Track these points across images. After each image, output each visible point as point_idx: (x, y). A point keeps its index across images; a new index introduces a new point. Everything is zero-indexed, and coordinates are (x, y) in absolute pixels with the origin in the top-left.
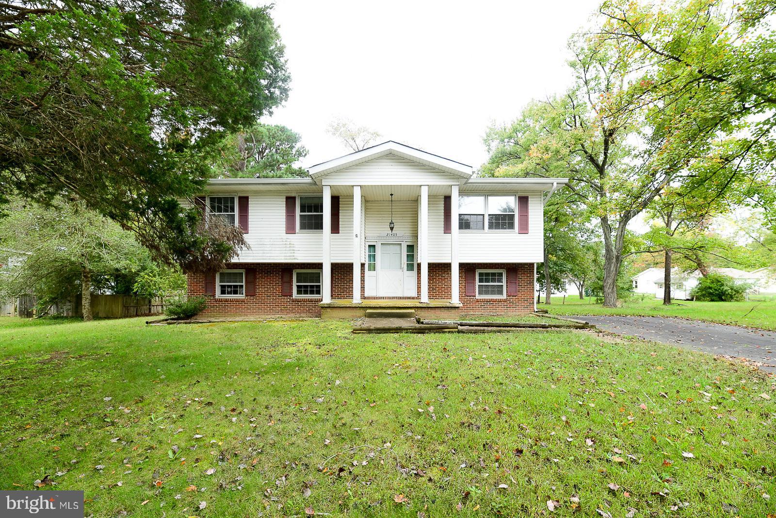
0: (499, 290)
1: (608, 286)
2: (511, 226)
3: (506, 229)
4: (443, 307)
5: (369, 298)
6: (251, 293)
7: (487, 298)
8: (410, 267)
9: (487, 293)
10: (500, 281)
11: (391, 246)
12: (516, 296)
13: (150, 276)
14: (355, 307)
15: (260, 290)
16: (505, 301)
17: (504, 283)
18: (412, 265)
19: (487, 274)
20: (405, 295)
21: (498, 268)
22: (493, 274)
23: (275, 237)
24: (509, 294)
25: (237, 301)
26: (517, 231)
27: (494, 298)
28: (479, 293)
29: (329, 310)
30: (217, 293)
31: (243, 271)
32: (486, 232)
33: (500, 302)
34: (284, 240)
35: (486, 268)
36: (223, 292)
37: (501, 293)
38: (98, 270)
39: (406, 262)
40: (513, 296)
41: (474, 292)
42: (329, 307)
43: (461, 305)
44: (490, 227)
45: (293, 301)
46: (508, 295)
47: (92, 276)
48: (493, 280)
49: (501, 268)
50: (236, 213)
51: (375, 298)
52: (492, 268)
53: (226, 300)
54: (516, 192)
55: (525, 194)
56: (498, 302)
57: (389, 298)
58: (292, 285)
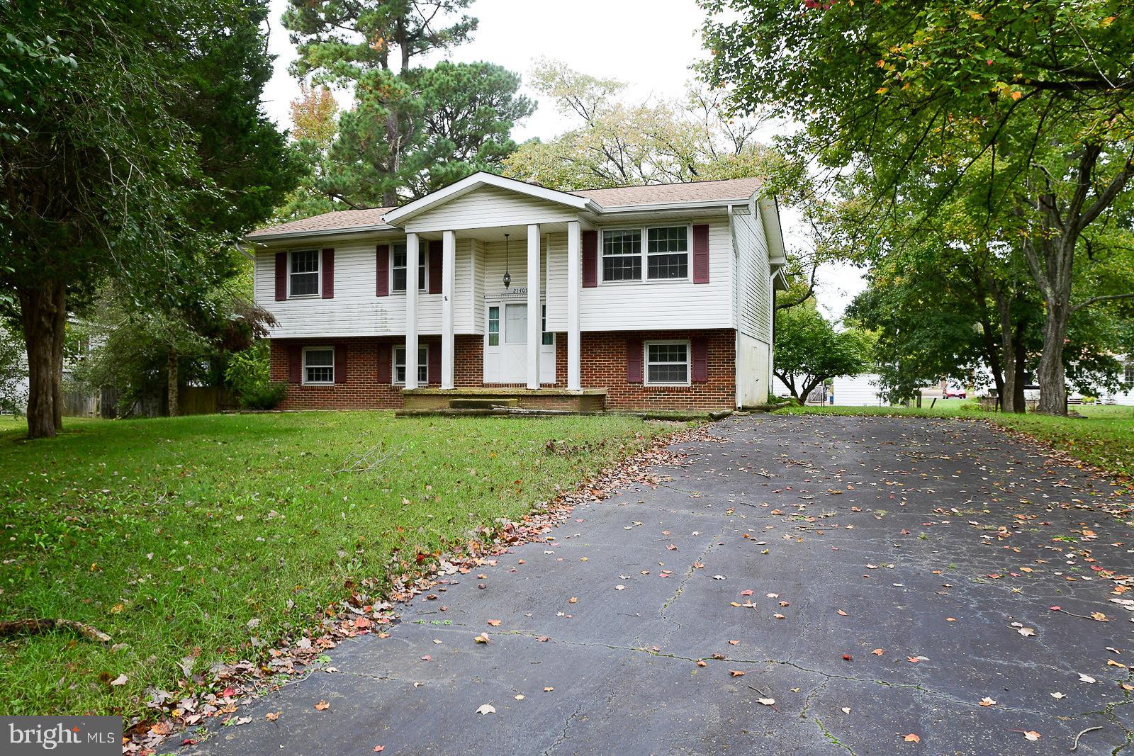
0: (680, 374)
2: (684, 273)
5: (488, 386)
6: (341, 380)
7: (661, 386)
8: (547, 339)
9: (661, 378)
10: (683, 358)
11: (521, 307)
12: (705, 383)
13: (246, 358)
14: (444, 395)
15: (351, 375)
16: (688, 390)
17: (688, 363)
18: (551, 336)
19: (663, 348)
21: (677, 338)
22: (673, 348)
23: (364, 302)
24: (696, 380)
25: (325, 389)
26: (692, 280)
27: (672, 386)
28: (649, 379)
30: (303, 379)
31: (331, 348)
32: (644, 283)
33: (680, 392)
34: (374, 305)
35: (660, 339)
36: (310, 378)
37: (683, 377)
38: (185, 351)
39: (541, 331)
40: (701, 383)
41: (641, 376)
44: (651, 275)
45: (391, 390)
46: (693, 382)
47: (179, 359)
48: (672, 358)
49: (684, 338)
50: (320, 272)
51: (496, 385)
52: (671, 338)
53: (314, 389)
54: (689, 219)
55: (703, 222)
56: (677, 392)
57: (516, 385)
58: (390, 368)
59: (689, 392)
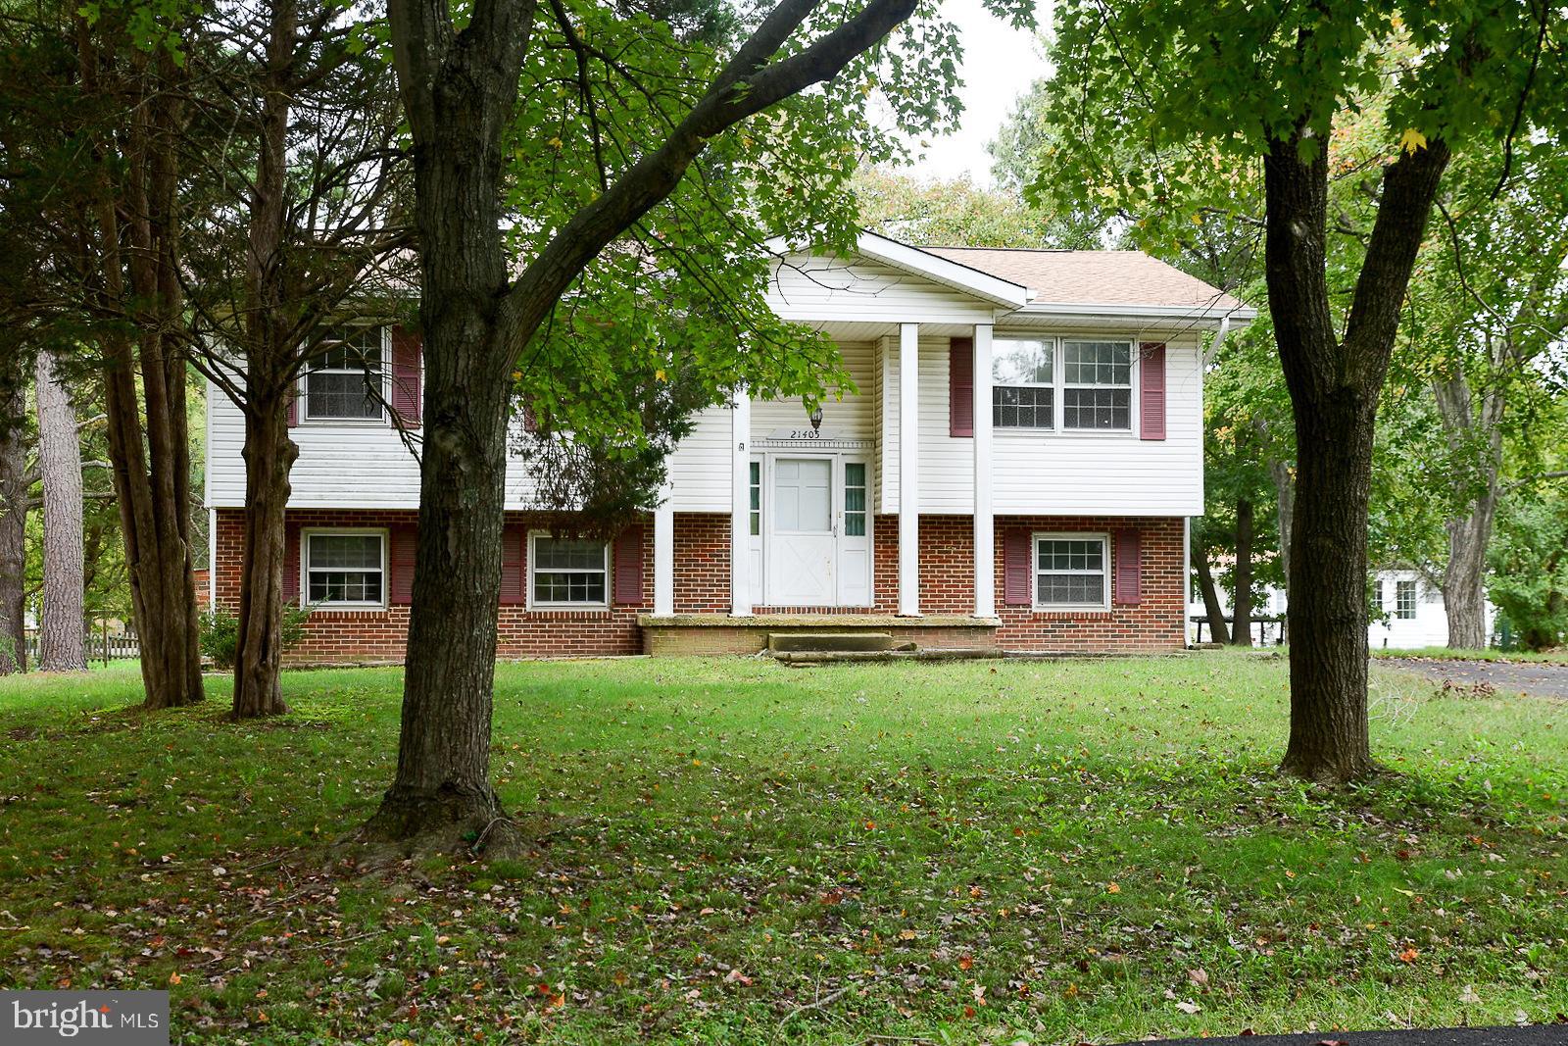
0: (1094, 590)
1: (1458, 589)
2: (1122, 420)
3: (1108, 426)
4: (955, 627)
6: (404, 598)
7: (1061, 611)
8: (855, 526)
9: (1060, 596)
10: (1096, 563)
11: (803, 466)
12: (1136, 606)
14: (740, 628)
16: (1108, 618)
17: (1106, 571)
18: (862, 519)
19: (1062, 546)
20: (842, 603)
21: (1088, 530)
22: (1078, 546)
24: (1120, 601)
25: (365, 618)
26: (1137, 434)
27: (1080, 611)
28: (1040, 599)
29: (671, 635)
30: (302, 597)
32: (1060, 435)
33: (1096, 620)
35: (1059, 530)
36: (317, 594)
37: (1098, 597)
39: (844, 512)
40: (1129, 606)
41: (1027, 593)
42: (674, 627)
43: (999, 622)
44: (1069, 421)
45: (529, 620)
46: (1116, 604)
48: (1078, 563)
49: (1098, 530)
50: (386, 373)
51: (760, 610)
52: (1074, 530)
53: (334, 618)
54: (1134, 332)
55: (1158, 338)
56: (1091, 621)
57: (799, 610)
58: (523, 574)
59: (1111, 620)
